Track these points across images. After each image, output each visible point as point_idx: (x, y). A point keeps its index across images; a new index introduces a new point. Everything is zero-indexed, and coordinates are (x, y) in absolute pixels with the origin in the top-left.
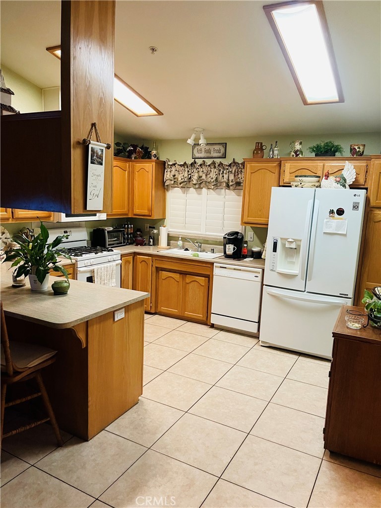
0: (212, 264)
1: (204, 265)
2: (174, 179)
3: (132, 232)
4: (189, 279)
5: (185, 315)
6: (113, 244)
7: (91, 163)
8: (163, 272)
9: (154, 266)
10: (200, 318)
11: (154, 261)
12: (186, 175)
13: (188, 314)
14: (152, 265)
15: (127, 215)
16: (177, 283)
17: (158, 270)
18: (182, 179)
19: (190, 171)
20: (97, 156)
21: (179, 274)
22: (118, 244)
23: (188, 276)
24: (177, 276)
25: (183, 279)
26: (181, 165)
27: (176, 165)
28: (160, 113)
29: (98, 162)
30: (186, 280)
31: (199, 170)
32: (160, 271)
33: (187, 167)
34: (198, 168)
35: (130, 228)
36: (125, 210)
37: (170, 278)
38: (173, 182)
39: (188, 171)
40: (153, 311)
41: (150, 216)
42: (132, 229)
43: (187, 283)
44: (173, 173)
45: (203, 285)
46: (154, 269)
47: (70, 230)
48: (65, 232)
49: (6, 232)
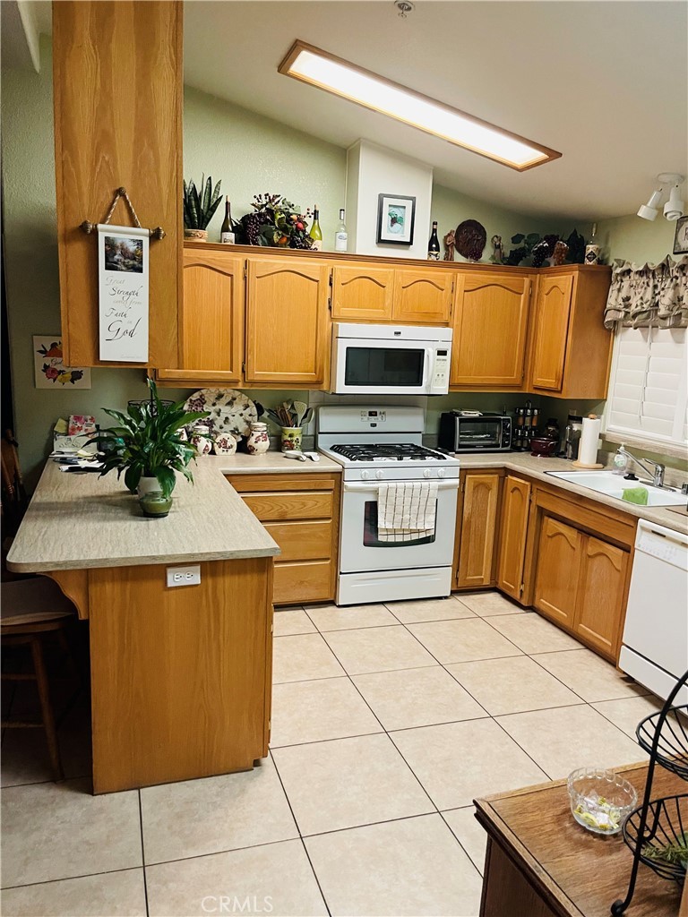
0: (636, 519)
1: (621, 519)
2: (626, 307)
3: (534, 424)
4: (594, 547)
5: (580, 631)
6: (474, 446)
7: (108, 268)
8: (551, 520)
9: (534, 504)
10: (605, 648)
11: (535, 491)
12: (649, 296)
13: (584, 629)
14: (530, 501)
15: (519, 387)
16: (572, 550)
17: (542, 512)
18: (637, 306)
19: (659, 284)
20: (122, 254)
21: (575, 532)
22: (485, 446)
23: (591, 538)
24: (571, 534)
25: (584, 546)
26: (641, 273)
27: (632, 274)
28: (553, 154)
29: (126, 266)
30: (587, 548)
31: (678, 281)
32: (546, 518)
33: (654, 277)
34: (677, 278)
35: (531, 417)
36: (515, 377)
37: (560, 536)
38: (622, 315)
39: (655, 287)
40: (524, 602)
41: (560, 392)
42: (535, 418)
43: (589, 556)
44: (624, 294)
45: (619, 568)
46: (534, 510)
47: (382, 410)
48: (371, 414)
49: (251, 404)
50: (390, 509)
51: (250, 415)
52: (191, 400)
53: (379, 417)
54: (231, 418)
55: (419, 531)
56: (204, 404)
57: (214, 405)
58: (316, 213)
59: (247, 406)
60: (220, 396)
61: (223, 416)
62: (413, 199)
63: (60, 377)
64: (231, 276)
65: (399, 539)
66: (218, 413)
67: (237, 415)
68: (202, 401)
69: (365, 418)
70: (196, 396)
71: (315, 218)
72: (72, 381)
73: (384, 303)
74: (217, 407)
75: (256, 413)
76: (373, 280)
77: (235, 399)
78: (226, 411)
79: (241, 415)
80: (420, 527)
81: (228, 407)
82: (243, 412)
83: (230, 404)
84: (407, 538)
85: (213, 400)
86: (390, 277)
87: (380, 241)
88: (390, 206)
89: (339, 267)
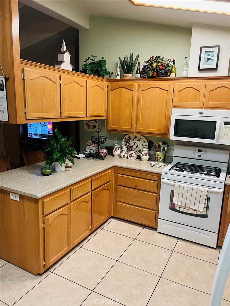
47: (205, 150)
48: (199, 151)
49: (146, 141)
50: (180, 196)
51: (146, 145)
52: (125, 138)
53: (203, 152)
54: (139, 146)
55: (196, 211)
56: (130, 139)
57: (133, 140)
58: (174, 61)
59: (145, 142)
60: (136, 137)
61: (136, 145)
62: (219, 47)
63: (90, 127)
64: (133, 91)
65: (186, 211)
66: (135, 143)
67: (141, 145)
68: (129, 138)
69: (196, 152)
70: (127, 137)
71: (173, 64)
72: (93, 128)
73: (199, 99)
74: (134, 141)
75: (147, 145)
76: (194, 88)
77: (141, 139)
78: (137, 143)
79: (143, 145)
80: (196, 208)
81: (138, 142)
82: (144, 144)
83: (139, 140)
84: (190, 212)
85: (133, 138)
86: (203, 87)
87: (200, 70)
88: (205, 52)
89: (178, 84)
